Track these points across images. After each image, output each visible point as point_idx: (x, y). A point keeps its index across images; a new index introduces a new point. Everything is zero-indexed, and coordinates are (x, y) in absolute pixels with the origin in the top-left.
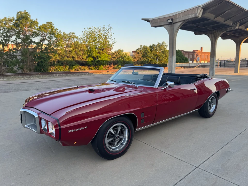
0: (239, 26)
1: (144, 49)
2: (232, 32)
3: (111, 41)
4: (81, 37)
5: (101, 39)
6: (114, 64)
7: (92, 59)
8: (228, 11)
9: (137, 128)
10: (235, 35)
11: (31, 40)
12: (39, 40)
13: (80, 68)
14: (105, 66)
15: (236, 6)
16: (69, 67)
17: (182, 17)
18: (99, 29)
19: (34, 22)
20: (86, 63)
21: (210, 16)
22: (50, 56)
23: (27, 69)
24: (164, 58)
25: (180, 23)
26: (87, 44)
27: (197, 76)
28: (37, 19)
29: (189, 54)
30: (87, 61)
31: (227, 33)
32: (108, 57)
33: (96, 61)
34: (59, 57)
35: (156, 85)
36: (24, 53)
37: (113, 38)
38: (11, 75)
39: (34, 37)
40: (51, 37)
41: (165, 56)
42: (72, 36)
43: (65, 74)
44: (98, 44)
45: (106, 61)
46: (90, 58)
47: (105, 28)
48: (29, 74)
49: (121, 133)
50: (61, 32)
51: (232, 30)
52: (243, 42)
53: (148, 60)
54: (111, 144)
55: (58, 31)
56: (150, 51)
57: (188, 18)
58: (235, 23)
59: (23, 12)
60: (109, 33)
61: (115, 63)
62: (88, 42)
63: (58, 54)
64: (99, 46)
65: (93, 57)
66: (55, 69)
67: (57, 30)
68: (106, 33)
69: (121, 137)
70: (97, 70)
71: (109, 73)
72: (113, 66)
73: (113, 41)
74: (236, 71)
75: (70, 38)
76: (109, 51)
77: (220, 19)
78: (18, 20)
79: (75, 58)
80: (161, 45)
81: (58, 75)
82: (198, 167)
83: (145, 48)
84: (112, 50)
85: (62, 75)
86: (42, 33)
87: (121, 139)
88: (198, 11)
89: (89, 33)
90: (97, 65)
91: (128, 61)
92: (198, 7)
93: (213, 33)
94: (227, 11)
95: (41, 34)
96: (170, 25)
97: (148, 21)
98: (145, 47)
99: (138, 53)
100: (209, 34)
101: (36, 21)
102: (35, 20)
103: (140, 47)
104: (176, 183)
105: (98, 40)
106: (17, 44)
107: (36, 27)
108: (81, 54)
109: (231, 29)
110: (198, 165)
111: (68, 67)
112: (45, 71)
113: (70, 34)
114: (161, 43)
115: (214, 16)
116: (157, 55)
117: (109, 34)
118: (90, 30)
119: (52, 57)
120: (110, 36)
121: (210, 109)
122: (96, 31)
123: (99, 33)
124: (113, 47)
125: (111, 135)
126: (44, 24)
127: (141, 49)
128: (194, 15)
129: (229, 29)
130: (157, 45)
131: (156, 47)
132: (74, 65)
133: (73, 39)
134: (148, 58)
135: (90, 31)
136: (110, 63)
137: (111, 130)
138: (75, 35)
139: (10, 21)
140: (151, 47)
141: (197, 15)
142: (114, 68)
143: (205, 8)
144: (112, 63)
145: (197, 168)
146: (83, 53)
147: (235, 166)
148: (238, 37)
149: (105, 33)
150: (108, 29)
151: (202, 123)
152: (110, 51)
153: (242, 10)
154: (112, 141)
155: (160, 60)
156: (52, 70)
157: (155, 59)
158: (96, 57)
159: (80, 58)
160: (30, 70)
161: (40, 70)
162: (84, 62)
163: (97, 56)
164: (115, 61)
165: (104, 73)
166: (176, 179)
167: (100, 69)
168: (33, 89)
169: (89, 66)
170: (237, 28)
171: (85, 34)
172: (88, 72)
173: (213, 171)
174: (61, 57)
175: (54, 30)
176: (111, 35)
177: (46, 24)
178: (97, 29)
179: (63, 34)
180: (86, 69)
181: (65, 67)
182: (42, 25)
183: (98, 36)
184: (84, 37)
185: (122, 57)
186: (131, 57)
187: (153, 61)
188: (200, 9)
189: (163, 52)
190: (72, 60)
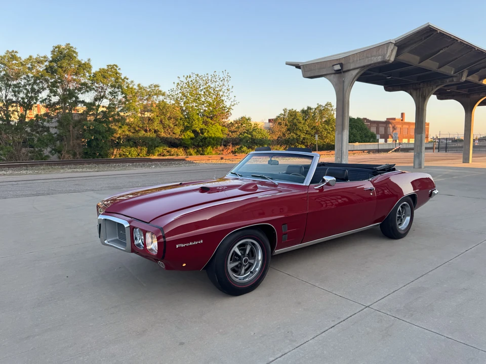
0: (467, 76)
1: (291, 116)
2: (455, 87)
3: (228, 100)
4: (171, 93)
5: (208, 98)
6: (234, 144)
7: (192, 135)
8: (444, 50)
9: (276, 250)
10: (463, 91)
11: (77, 98)
12: (93, 98)
13: (168, 152)
14: (217, 148)
15: (457, 40)
16: (148, 150)
17: (360, 60)
18: (206, 78)
19: (84, 64)
20: (179, 142)
22: (112, 129)
23: (68, 152)
24: (329, 133)
25: (356, 71)
26: (183, 105)
27: (377, 168)
28: (89, 60)
29: (378, 125)
30: (182, 139)
31: (445, 88)
32: (222, 130)
33: (199, 139)
34: (129, 131)
35: (307, 182)
36: (64, 122)
37: (231, 96)
38: (40, 164)
39: (82, 93)
40: (116, 93)
41: (331, 129)
42: (155, 91)
43: (141, 164)
44: (203, 106)
45: (218, 138)
46: (188, 133)
47: (217, 76)
48: (73, 163)
49: (251, 255)
50: (134, 83)
51: (454, 83)
52: (479, 105)
53: (299, 136)
54: (236, 270)
55: (128, 81)
56: (302, 119)
57: (369, 63)
58: (459, 71)
59: (63, 46)
60: (224, 85)
61: (236, 142)
62: (184, 103)
63: (128, 124)
64: (205, 110)
65: (194, 132)
66: (122, 153)
67: (127, 79)
69: (252, 261)
70: (201, 155)
71: (223, 161)
72: (231, 148)
73: (231, 101)
74: (466, 160)
75: (150, 95)
76: (223, 120)
77: (431, 64)
78: (54, 60)
79: (159, 133)
80: (324, 109)
81: (128, 164)
82: (369, 307)
83: (293, 114)
84: (229, 118)
85: (136, 165)
86: (98, 86)
87: (251, 265)
88: (387, 50)
89: (187, 86)
90: (201, 147)
91: (260, 139)
92: (388, 44)
93: (420, 89)
94: (442, 49)
95: (96, 87)
96: (337, 75)
97: (298, 67)
98: (293, 112)
99: (280, 124)
100: (412, 90)
101: (88, 64)
102: (86, 60)
103: (283, 112)
104: (333, 325)
105: (203, 99)
106: (50, 106)
107: (87, 74)
108: (172, 125)
109: (453, 81)
110: (369, 304)
111: (145, 149)
112: (102, 158)
113: (150, 87)
114: (324, 105)
115: (418, 58)
116: (315, 127)
117: (224, 88)
118: (188, 79)
119: (115, 130)
120: (226, 91)
121: (400, 224)
122: (200, 82)
123: (205, 87)
124: (231, 111)
125: (235, 257)
126: (103, 69)
127: (284, 115)
128: (380, 57)
129: (448, 82)
130: (316, 109)
131: (314, 113)
132: (157, 147)
133: (155, 97)
134: (299, 133)
135: (188, 82)
136: (225, 143)
137: (236, 249)
138: (160, 89)
139: (40, 62)
140: (303, 112)
141: (387, 58)
142: (234, 152)
143: (402, 45)
144: (229, 143)
145: (367, 308)
146: (175, 123)
147: (426, 305)
148: (468, 96)
149: (217, 86)
150: (222, 79)
151: (386, 246)
152: (226, 120)
153: (469, 48)
154: (237, 266)
155: (321, 137)
156: (115, 155)
157: (312, 136)
158: (199, 132)
159: (170, 133)
160: (75, 155)
161: (93, 156)
162: (176, 141)
163: (201, 130)
164: (236, 138)
165: (214, 162)
166: (334, 321)
167: (206, 153)
168: (87, 190)
169: (186, 147)
170: (464, 79)
171: (179, 86)
172: (183, 160)
173: (390, 312)
174: (133, 131)
175: (120, 80)
176: (228, 90)
177: (106, 68)
178: (201, 78)
179: (137, 88)
180: (180, 153)
181: (141, 150)
182: (98, 70)
183: (204, 92)
184: (176, 93)
185: (248, 132)
186: (265, 132)
187: (307, 139)
188: (392, 46)
189: (328, 122)
190: (154, 135)
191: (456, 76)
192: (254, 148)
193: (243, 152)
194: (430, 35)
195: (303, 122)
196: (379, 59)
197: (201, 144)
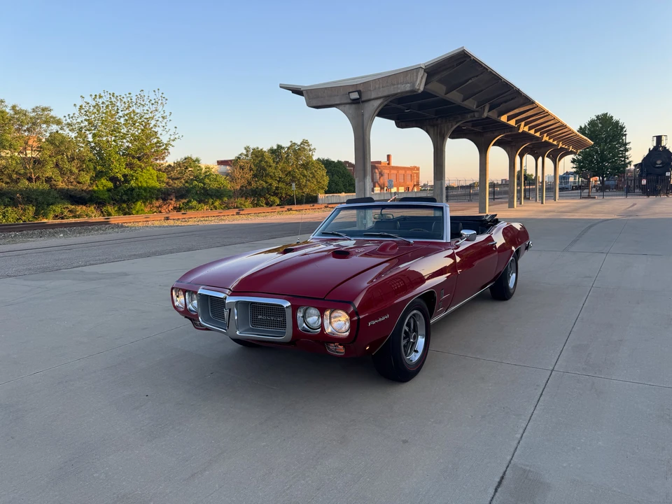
0: (489, 112)
1: (257, 156)
2: (470, 124)
3: (164, 133)
5: (132, 129)
6: (178, 198)
7: (110, 185)
8: (473, 80)
10: (477, 129)
13: (70, 211)
14: (151, 203)
15: (487, 70)
16: (36, 210)
17: (383, 87)
18: (129, 99)
20: (89, 196)
21: (438, 89)
24: (309, 181)
25: (377, 103)
26: (91, 140)
30: (94, 191)
31: (462, 126)
32: (157, 176)
33: (121, 190)
37: (170, 126)
41: (311, 176)
42: (43, 116)
44: (125, 141)
45: (153, 188)
46: (104, 181)
47: (146, 97)
50: (6, 104)
51: (474, 119)
52: (493, 145)
53: (271, 185)
56: (272, 162)
57: (396, 92)
58: (481, 104)
60: (156, 110)
61: (181, 194)
62: (94, 136)
64: (128, 147)
65: (113, 179)
68: (147, 110)
70: (125, 214)
71: (171, 222)
72: (173, 203)
73: (169, 133)
74: (482, 210)
75: (34, 124)
76: (158, 162)
77: (455, 97)
79: (54, 182)
80: (299, 149)
81: (13, 233)
83: (258, 154)
84: (167, 159)
88: (417, 78)
89: (95, 111)
90: (124, 202)
91: (216, 189)
92: (417, 69)
93: (438, 125)
94: (471, 79)
96: (354, 106)
97: (297, 91)
98: (259, 151)
99: (242, 168)
100: (428, 127)
103: (245, 152)
105: (124, 131)
108: (75, 171)
109: (474, 116)
111: (31, 210)
113: (34, 110)
114: (299, 144)
115: (444, 88)
116: (290, 172)
117: (158, 115)
118: (98, 100)
120: (161, 119)
121: (509, 282)
122: (118, 104)
123: (127, 112)
124: (171, 149)
125: (405, 334)
127: (247, 155)
128: (408, 85)
129: (469, 117)
130: (288, 148)
131: (287, 153)
132: (52, 204)
133: (44, 126)
134: (270, 181)
135: (97, 105)
136: (164, 195)
138: (52, 114)
140: (272, 151)
141: (416, 87)
142: (178, 209)
143: (433, 71)
144: (169, 195)
145: (554, 372)
146: (81, 166)
147: (603, 360)
148: (481, 134)
149: (145, 112)
150: (153, 102)
152: (162, 162)
153: (496, 78)
155: (299, 186)
157: (287, 184)
158: (123, 179)
159: (71, 182)
162: (84, 194)
163: (125, 176)
164: (181, 188)
165: (157, 223)
167: (134, 212)
169: (100, 203)
170: (485, 115)
171: (82, 111)
173: (578, 371)
174: (8, 180)
176: (163, 117)
178: (119, 99)
179: (12, 112)
180: (92, 214)
183: (126, 120)
184: (79, 120)
185: (197, 178)
186: (222, 179)
187: (282, 188)
188: (422, 72)
189: (305, 166)
190: (46, 186)
191: (477, 111)
192: (208, 202)
193: (191, 208)
194: (463, 62)
195: (274, 165)
196: (408, 87)
197: (125, 197)
